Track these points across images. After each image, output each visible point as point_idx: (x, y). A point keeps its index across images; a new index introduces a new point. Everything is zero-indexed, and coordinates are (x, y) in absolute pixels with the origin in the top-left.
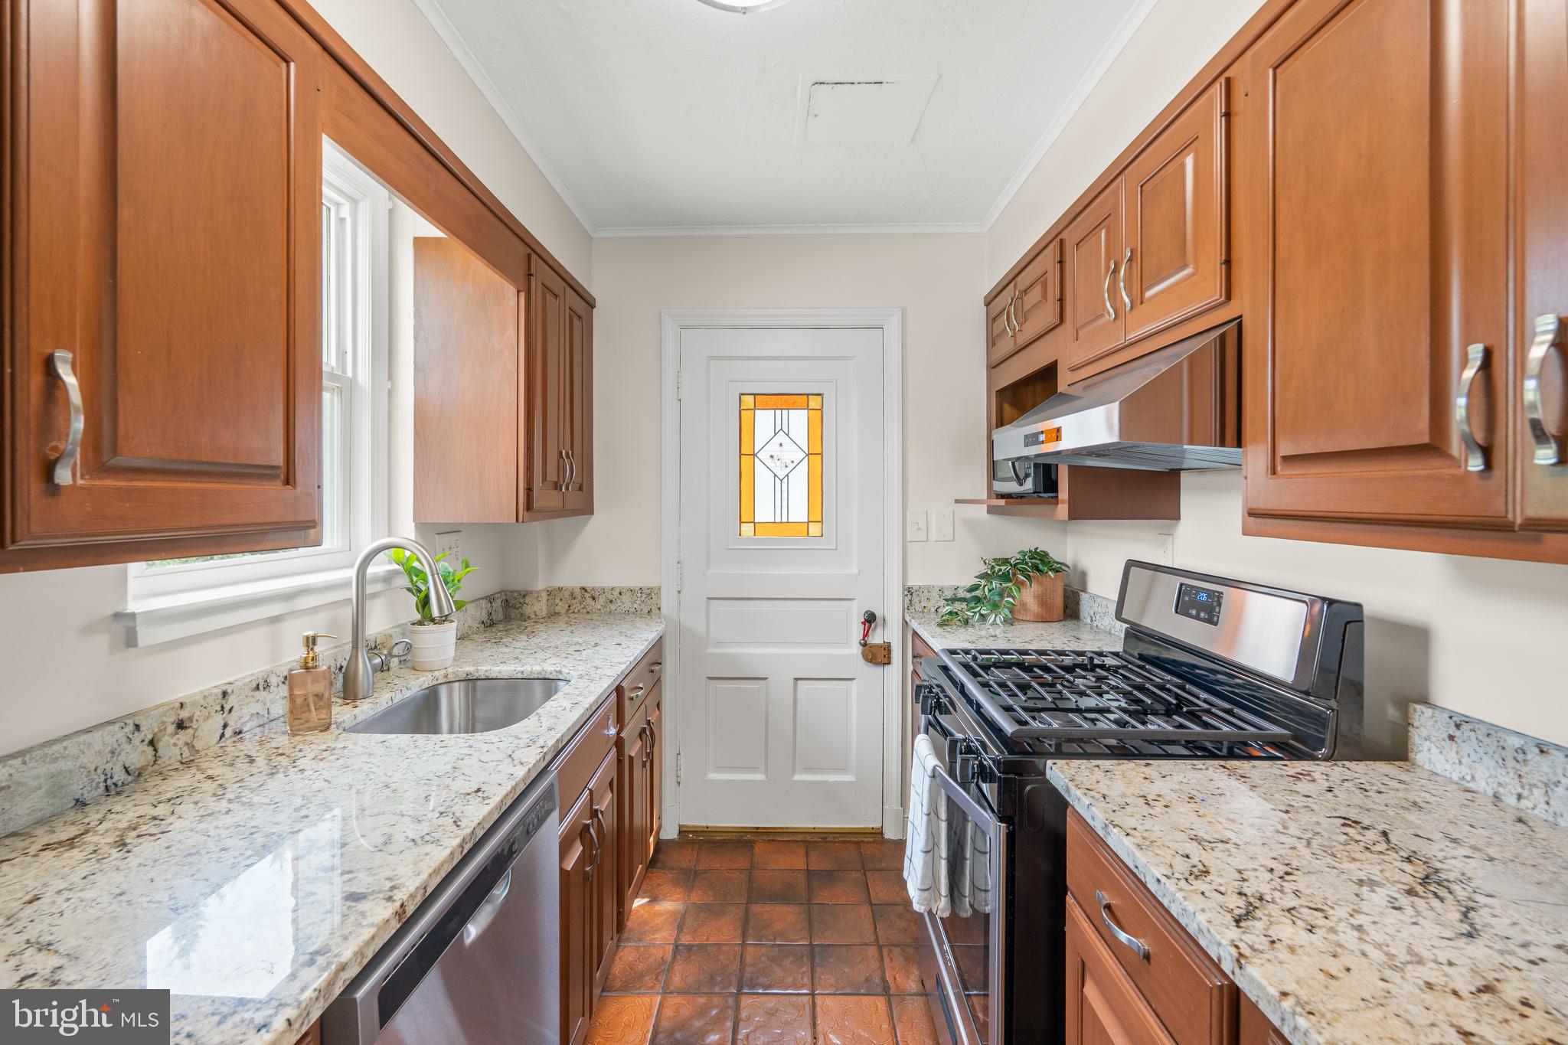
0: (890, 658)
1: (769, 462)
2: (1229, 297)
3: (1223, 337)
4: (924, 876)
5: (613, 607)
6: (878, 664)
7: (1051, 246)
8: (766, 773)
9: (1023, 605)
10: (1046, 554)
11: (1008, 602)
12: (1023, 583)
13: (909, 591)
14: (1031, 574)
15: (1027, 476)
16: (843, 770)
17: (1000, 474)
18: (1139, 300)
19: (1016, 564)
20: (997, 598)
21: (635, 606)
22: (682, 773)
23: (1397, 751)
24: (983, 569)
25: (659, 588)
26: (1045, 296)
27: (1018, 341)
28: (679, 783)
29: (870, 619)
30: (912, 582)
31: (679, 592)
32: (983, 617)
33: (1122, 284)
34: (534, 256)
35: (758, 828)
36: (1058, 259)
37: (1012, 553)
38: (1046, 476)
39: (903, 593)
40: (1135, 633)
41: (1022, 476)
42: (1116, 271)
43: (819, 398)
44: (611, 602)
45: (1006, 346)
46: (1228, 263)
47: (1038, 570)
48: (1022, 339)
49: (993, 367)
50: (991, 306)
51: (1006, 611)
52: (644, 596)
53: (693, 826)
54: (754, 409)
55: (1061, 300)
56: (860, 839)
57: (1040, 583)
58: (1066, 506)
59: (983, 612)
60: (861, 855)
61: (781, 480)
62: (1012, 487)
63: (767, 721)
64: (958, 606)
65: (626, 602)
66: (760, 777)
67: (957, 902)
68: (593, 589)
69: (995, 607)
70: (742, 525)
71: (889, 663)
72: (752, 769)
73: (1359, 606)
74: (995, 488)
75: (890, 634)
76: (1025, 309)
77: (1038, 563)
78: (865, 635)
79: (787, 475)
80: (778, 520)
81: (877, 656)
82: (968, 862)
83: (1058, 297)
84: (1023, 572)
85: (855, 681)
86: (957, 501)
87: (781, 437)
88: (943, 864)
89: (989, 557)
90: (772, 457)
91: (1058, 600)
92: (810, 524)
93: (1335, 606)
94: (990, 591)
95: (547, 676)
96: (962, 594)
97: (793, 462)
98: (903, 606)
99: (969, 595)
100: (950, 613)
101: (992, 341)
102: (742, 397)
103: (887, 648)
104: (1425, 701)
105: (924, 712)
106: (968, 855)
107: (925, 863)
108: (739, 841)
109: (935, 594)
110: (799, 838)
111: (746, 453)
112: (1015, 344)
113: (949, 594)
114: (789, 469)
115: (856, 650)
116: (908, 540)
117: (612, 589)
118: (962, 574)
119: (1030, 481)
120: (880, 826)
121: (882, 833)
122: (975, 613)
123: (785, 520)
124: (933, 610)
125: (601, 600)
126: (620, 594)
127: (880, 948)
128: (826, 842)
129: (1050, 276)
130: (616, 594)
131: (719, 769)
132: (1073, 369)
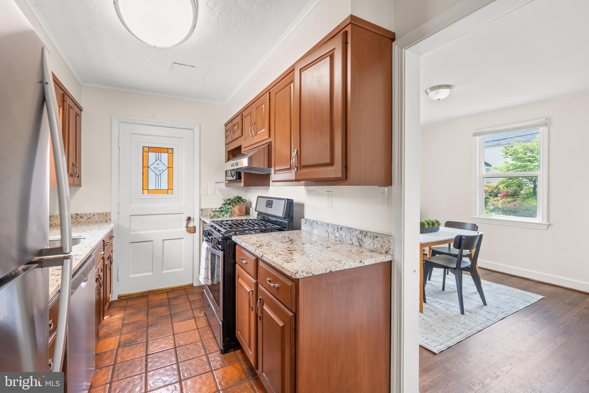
0: (195, 231)
1: (153, 169)
2: (270, 137)
3: (269, 145)
4: (205, 275)
5: (90, 220)
6: (191, 233)
7: (240, 115)
8: (152, 272)
9: (235, 212)
10: (241, 197)
11: (230, 211)
12: (234, 205)
13: (202, 210)
14: (237, 203)
15: (234, 175)
16: (180, 267)
17: (228, 175)
18: (256, 134)
19: (232, 200)
20: (227, 210)
21: (100, 219)
22: (119, 276)
23: (299, 228)
24: (223, 202)
25: (111, 213)
26: (238, 128)
27: (233, 139)
28: (118, 280)
29: (189, 219)
30: (203, 207)
31: (119, 214)
32: (223, 215)
33: (253, 130)
34: (65, 95)
35: (149, 291)
36: (241, 119)
37: (232, 197)
38: (239, 175)
39: (200, 210)
40: (260, 213)
41: (233, 175)
42: (252, 126)
43: (172, 150)
44: (89, 218)
45: (230, 139)
46: (270, 130)
47: (239, 202)
48: (234, 138)
49: (227, 144)
50: (226, 126)
51: (230, 213)
52: (104, 215)
53: (124, 294)
54: (148, 152)
55: (242, 129)
56: (185, 288)
57: (239, 205)
58: (243, 183)
59: (223, 214)
60: (186, 291)
61: (158, 176)
62: (231, 178)
63: (153, 255)
64: (216, 213)
65: (96, 218)
66: (150, 274)
67: (213, 280)
68: (81, 214)
69: (227, 212)
70: (144, 190)
71: (195, 232)
72: (148, 271)
73: (293, 200)
74: (227, 179)
75: (195, 223)
76: (234, 130)
77: (239, 200)
78: (187, 224)
79: (160, 174)
80: (157, 188)
81: (192, 230)
82: (216, 270)
83: (241, 129)
84: (234, 202)
85: (184, 239)
86: (216, 183)
87: (158, 162)
88: (210, 271)
89: (226, 198)
90: (155, 168)
91: (244, 210)
92: (169, 190)
93: (288, 200)
94: (225, 208)
95: (75, 238)
96: (217, 210)
97: (162, 170)
98: (200, 215)
99: (219, 210)
100: (214, 215)
101: (226, 137)
102: (144, 148)
103: (195, 228)
104: (303, 218)
105: (205, 236)
106: (216, 268)
107: (205, 272)
108: (142, 296)
109: (209, 211)
110: (165, 291)
111: (146, 167)
112: (232, 139)
113: (214, 210)
114: (161, 172)
115: (184, 229)
116: (201, 194)
117: (90, 214)
118: (217, 204)
119: (235, 176)
120: (192, 283)
121: (193, 285)
122: (221, 214)
123: (159, 188)
124: (209, 215)
125: (85, 218)
126: (94, 215)
127: (192, 310)
128: (174, 291)
129: (240, 122)
130: (92, 215)
131: (134, 273)
132: (245, 148)
